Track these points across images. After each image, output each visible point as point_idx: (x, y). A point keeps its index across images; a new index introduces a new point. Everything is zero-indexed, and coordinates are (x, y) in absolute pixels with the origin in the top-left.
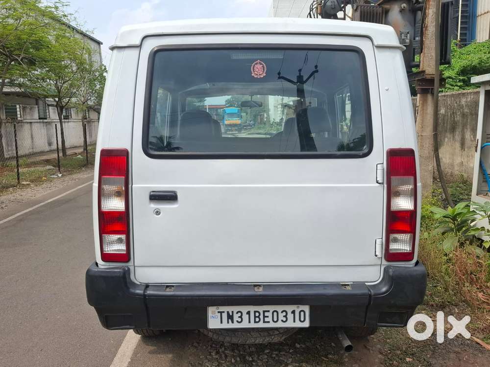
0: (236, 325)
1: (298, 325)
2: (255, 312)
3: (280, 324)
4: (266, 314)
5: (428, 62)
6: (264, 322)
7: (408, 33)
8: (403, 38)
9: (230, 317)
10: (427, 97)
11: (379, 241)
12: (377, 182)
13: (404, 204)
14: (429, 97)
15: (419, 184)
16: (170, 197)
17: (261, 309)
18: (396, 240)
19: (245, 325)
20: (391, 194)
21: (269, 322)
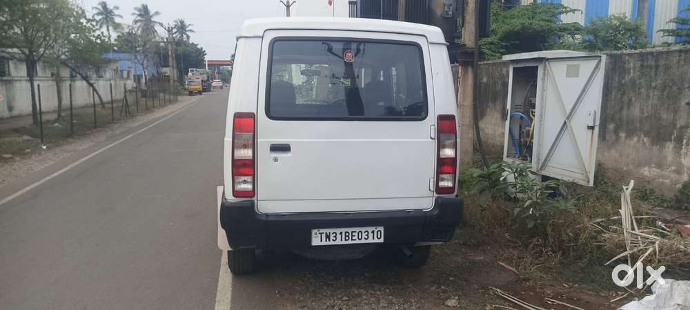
0: (332, 243)
1: (376, 241)
2: (346, 233)
3: (363, 241)
4: (354, 234)
5: (468, 36)
6: (352, 240)
7: (451, 5)
8: (446, 9)
9: (328, 237)
10: (467, 69)
11: (432, 180)
12: (431, 138)
13: (448, 152)
14: (470, 70)
15: (458, 140)
16: (285, 148)
17: (350, 230)
18: (443, 180)
19: (338, 242)
20: (440, 146)
21: (355, 240)
